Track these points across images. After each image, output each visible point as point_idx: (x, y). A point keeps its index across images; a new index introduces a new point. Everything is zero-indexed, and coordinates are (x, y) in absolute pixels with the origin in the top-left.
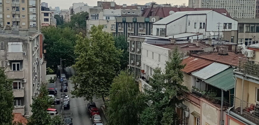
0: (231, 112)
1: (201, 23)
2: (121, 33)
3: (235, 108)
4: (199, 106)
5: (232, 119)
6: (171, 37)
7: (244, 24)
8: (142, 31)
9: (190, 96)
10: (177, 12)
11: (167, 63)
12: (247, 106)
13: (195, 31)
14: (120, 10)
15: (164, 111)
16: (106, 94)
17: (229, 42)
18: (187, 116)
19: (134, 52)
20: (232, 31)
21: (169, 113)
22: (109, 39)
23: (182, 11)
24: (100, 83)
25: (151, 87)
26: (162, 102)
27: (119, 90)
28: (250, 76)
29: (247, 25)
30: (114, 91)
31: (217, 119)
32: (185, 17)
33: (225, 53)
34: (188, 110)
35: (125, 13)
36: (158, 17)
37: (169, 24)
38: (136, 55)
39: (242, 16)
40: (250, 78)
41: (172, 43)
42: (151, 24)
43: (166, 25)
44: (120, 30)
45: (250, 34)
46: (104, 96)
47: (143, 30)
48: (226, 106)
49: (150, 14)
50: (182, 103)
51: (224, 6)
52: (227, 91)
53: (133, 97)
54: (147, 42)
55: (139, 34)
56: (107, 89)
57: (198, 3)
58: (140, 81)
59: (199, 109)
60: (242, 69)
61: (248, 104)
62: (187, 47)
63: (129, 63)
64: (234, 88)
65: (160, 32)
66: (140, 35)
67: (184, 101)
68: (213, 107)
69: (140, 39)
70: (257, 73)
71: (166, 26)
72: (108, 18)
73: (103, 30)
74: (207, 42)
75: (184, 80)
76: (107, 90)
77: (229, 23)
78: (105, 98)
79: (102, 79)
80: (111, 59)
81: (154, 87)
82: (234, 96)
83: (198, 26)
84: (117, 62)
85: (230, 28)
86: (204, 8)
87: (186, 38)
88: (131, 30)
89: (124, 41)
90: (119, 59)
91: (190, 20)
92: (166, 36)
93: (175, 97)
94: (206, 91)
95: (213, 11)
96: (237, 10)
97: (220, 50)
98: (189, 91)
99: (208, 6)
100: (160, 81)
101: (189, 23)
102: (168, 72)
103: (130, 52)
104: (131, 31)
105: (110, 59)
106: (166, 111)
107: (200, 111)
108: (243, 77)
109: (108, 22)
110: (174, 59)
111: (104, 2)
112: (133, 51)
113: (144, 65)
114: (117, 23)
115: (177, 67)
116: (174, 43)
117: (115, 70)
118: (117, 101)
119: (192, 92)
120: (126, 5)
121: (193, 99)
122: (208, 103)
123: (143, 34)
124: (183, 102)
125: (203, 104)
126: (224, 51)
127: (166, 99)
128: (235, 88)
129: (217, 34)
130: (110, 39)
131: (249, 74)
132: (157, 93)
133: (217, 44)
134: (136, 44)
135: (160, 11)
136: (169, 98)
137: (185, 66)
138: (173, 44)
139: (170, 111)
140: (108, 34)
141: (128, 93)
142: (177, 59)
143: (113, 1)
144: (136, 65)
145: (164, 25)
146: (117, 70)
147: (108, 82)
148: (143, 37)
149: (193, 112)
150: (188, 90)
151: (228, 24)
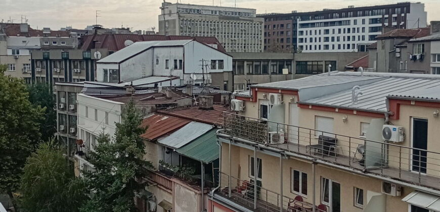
0: (216, 195)
1: (176, 60)
2: (42, 78)
3: (222, 189)
4: (169, 191)
5: (217, 206)
6: (129, 83)
7: (244, 62)
8: (78, 74)
9: (157, 176)
10: (137, 43)
11: (118, 125)
12: (238, 185)
13: (167, 73)
14: (38, 38)
15: (115, 204)
16: (14, 186)
17: (219, 89)
18: (153, 208)
19: (66, 110)
20: (224, 72)
21: (122, 207)
22: (18, 89)
23: (146, 41)
24: (4, 166)
25: (92, 166)
26: (112, 189)
27: (38, 177)
28: (239, 139)
29: (248, 63)
30: (29, 178)
31: (196, 208)
32: (150, 50)
33: (209, 107)
34: (154, 199)
35: (48, 44)
36: (105, 50)
37: (124, 63)
38: (69, 116)
39: (244, 48)
40: (239, 142)
41: (129, 93)
42: (94, 62)
43: (120, 63)
44: (39, 72)
45: (254, 76)
46: (12, 189)
47: (80, 73)
48: (208, 186)
49: (93, 45)
50: (144, 190)
51: (215, 33)
52: (209, 163)
53: (64, 187)
54: (86, 93)
55: (74, 79)
56: (18, 178)
57: (175, 27)
58: (76, 159)
59: (171, 197)
60: (227, 129)
61: (239, 181)
62: (152, 99)
63: (58, 130)
64: (218, 159)
65: (110, 76)
66: (76, 82)
67: (148, 185)
68: (190, 190)
69: (75, 88)
70: (247, 133)
71: (119, 66)
72: (16, 52)
73: (6, 73)
74: (184, 91)
75: (145, 152)
76: (16, 180)
77: (219, 60)
78: (14, 194)
79: (8, 161)
80: (24, 124)
81: (98, 166)
82: (220, 170)
83: (171, 65)
84: (35, 128)
85: (221, 67)
86: (184, 35)
87: (153, 85)
88: (59, 72)
89: (48, 91)
90: (38, 124)
91: (158, 55)
92: (120, 83)
93: (133, 180)
94: (179, 166)
95: (194, 40)
96: (236, 39)
97: (201, 102)
98: (155, 169)
99: (189, 32)
100: (107, 155)
101: (157, 60)
102: (119, 140)
103: (58, 112)
104: (59, 75)
105: (21, 124)
106: (118, 204)
107: (172, 200)
108: (229, 141)
109: (16, 59)
110: (129, 118)
111: (7, 24)
112: (63, 109)
113: (82, 132)
114: (33, 61)
115: (133, 131)
116: (131, 93)
117: (31, 144)
118: (35, 195)
119: (160, 171)
120: (49, 29)
121: (161, 181)
122: (183, 185)
123: (82, 80)
124: (146, 188)
125: (176, 188)
126: (207, 104)
127: (117, 183)
128: (220, 158)
129: (201, 77)
130: (21, 89)
131: (237, 135)
132: (102, 175)
133: (201, 93)
134: (69, 97)
135: (110, 40)
136: (122, 182)
137: (146, 129)
138: (129, 95)
139: (124, 203)
140: (17, 81)
141: (55, 180)
142: (134, 118)
143: (24, 22)
144: (69, 133)
145: (116, 63)
146: (35, 143)
147: (18, 165)
148: (80, 84)
149: (162, 202)
150: (153, 167)
151: (217, 62)
